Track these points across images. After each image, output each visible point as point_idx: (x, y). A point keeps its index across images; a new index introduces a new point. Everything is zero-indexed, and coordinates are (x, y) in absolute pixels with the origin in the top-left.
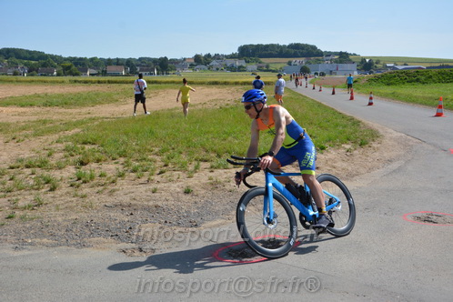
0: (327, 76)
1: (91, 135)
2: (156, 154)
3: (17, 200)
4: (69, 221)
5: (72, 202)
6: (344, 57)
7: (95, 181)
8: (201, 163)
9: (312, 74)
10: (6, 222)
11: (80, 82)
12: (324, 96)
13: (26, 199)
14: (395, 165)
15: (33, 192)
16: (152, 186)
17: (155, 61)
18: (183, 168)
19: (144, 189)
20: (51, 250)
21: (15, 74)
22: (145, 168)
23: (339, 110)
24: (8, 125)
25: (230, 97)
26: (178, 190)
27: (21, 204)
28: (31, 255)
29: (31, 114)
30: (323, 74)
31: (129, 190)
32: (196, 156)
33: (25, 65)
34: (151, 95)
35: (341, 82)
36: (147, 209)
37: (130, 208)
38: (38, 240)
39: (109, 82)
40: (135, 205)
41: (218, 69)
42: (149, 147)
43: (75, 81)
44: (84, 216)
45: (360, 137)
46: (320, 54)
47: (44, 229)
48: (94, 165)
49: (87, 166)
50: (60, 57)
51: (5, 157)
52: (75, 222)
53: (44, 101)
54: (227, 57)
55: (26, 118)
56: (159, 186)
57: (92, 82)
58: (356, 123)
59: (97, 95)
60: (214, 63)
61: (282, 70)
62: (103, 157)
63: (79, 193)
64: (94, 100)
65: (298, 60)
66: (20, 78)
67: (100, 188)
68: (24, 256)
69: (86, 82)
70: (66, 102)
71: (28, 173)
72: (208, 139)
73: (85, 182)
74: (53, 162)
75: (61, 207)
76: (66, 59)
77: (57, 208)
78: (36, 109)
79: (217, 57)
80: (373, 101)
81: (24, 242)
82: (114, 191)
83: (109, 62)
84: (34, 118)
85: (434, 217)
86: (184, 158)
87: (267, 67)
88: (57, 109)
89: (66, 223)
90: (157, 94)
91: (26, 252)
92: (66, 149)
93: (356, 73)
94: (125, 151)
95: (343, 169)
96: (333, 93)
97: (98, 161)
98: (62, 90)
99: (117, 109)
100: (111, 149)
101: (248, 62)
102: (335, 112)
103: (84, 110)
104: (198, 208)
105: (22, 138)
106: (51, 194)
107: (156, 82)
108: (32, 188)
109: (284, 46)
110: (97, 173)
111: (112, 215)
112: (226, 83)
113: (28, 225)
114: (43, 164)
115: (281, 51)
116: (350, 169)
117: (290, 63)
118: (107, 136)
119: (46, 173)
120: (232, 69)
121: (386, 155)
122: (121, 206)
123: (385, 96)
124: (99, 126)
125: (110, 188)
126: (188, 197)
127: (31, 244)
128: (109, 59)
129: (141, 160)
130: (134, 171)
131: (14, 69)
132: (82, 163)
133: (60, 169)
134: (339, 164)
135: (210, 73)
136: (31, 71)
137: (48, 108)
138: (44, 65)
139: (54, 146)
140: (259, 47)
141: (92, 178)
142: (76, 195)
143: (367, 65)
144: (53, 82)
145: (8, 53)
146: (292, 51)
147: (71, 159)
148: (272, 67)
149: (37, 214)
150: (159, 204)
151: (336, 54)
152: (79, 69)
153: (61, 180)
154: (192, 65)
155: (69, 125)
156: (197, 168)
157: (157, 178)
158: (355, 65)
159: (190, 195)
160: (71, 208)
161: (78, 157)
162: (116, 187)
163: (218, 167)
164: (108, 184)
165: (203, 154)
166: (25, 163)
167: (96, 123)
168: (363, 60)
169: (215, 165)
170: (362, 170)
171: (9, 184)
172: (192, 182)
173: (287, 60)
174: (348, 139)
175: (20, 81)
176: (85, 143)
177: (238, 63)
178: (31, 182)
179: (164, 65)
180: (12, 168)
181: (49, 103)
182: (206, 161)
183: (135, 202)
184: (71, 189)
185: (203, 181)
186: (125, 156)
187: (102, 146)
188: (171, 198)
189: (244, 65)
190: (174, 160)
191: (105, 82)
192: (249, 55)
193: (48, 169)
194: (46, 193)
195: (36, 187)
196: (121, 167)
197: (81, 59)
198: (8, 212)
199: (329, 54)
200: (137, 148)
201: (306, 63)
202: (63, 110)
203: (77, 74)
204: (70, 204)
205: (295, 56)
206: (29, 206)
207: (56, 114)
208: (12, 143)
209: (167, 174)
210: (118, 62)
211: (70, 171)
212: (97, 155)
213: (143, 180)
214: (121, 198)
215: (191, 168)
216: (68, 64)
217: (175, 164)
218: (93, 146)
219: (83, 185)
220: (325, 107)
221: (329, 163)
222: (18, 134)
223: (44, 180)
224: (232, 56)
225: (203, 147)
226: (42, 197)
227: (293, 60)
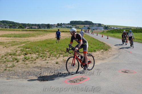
0: (95, 30)
1: (28, 46)
2: (47, 52)
3: (7, 65)
4: (23, 71)
5: (23, 65)
6: (100, 25)
7: (30, 60)
8: (61, 55)
9: (91, 29)
10: (4, 71)
11: (24, 30)
12: (94, 36)
13: (10, 64)
14: (115, 56)
15: (12, 62)
16: (47, 61)
17: (46, 25)
18: (55, 56)
19: (44, 62)
20: (18, 80)
21: (6, 28)
22: (44, 56)
23: (99, 40)
24: (4, 43)
25: (68, 36)
26: (54, 62)
27: (8, 66)
28: (12, 81)
29: (10, 40)
30: (94, 30)
31: (40, 62)
32: (59, 52)
33: (9, 25)
34: (45, 35)
35: (99, 32)
36: (45, 68)
37: (40, 68)
38: (14, 77)
39: (33, 31)
40: (42, 67)
41: (64, 28)
42: (45, 50)
43: (23, 30)
44: (27, 70)
45: (106, 48)
46: (93, 24)
47: (15, 74)
48: (29, 55)
49: (27, 55)
50: (19, 23)
51: (3, 52)
52: (24, 72)
53: (14, 36)
54: (67, 24)
55: (9, 41)
56: (49, 61)
57: (28, 31)
58: (104, 44)
59: (29, 34)
60: (63, 26)
61: (82, 28)
62: (32, 52)
63: (25, 63)
64: (29, 36)
65: (87, 25)
66: (7, 29)
67: (32, 62)
68: (10, 81)
69: (26, 30)
70: (20, 36)
71: (10, 57)
72: (62, 48)
73: (27, 60)
74: (17, 54)
75: (20, 67)
76: (20, 24)
77: (19, 67)
78: (12, 38)
79: (64, 24)
80: (108, 38)
81: (10, 77)
82: (35, 62)
83: (33, 25)
84: (11, 41)
85: (127, 71)
86: (55, 53)
87: (78, 27)
88: (18, 38)
89: (22, 72)
90: (47, 34)
91: (10, 80)
92: (21, 50)
93: (103, 29)
94: (38, 51)
95: (101, 57)
96: (97, 35)
97: (30, 54)
98: (19, 33)
99: (35, 38)
100: (34, 50)
101: (73, 26)
102: (98, 41)
103: (26, 39)
104: (60, 68)
105: (8, 46)
106: (17, 63)
107: (46, 31)
108: (12, 61)
109: (83, 21)
110: (30, 57)
111: (35, 69)
112: (66, 32)
113: (11, 72)
114: (14, 54)
115: (82, 23)
116: (103, 57)
117: (84, 26)
118: (33, 46)
119: (15, 57)
120: (68, 27)
121: (113, 53)
122: (37, 67)
123: (111, 36)
124: (30, 43)
125: (34, 62)
126: (57, 65)
127: (12, 78)
128: (33, 24)
129: (43, 54)
130: (41, 57)
131: (5, 26)
132: (26, 54)
133: (19, 56)
134: (100, 56)
135: (62, 29)
136: (10, 27)
137: (15, 38)
138: (14, 25)
139: (17, 49)
140: (76, 21)
141: (29, 59)
142: (24, 64)
143: (106, 27)
144: (17, 30)
145: (3, 22)
146: (85, 23)
147: (23, 53)
148: (79, 27)
149: (13, 69)
150: (49, 67)
151: (97, 24)
152: (24, 27)
153: (20, 59)
154: (56, 26)
155: (21, 43)
156: (59, 56)
157: (48, 59)
158: (103, 27)
159: (58, 64)
160: (23, 67)
161: (24, 52)
162: (36, 61)
163: (65, 56)
164: (33, 60)
165: (61, 52)
166: (9, 54)
167: (29, 42)
168: (105, 26)
169: (64, 55)
170: (106, 57)
171: (5, 60)
172: (58, 60)
173: (84, 25)
174: (102, 49)
175: (7, 30)
176: (26, 48)
177: (70, 26)
178: (11, 60)
179: (48, 26)
180: (5, 55)
181: (15, 36)
182: (62, 54)
183: (42, 66)
184: (23, 62)
185: (61, 60)
186: (38, 52)
187: (31, 49)
188: (52, 65)
189: (72, 27)
190: (52, 54)
191: (32, 31)
192: (73, 24)
193: (16, 56)
194: (15, 63)
195: (13, 61)
196: (37, 55)
197: (25, 24)
198: (5, 68)
199: (96, 24)
200: (42, 50)
201: (89, 26)
202: (19, 38)
203: (23, 28)
204: (23, 66)
205: (86, 24)
206: (11, 67)
207: (18, 40)
208: (5, 48)
209: (51, 58)
210: (35, 25)
211: (22, 57)
212: (30, 52)
213: (44, 59)
214: (37, 65)
215: (58, 56)
216: (21, 25)
217: (53, 55)
218: (29, 49)
219: (26, 61)
220: (95, 39)
221: (97, 55)
222: (6, 45)
223: (15, 59)
224: (68, 24)
225: (61, 50)
226: (14, 64)
227: (86, 25)
